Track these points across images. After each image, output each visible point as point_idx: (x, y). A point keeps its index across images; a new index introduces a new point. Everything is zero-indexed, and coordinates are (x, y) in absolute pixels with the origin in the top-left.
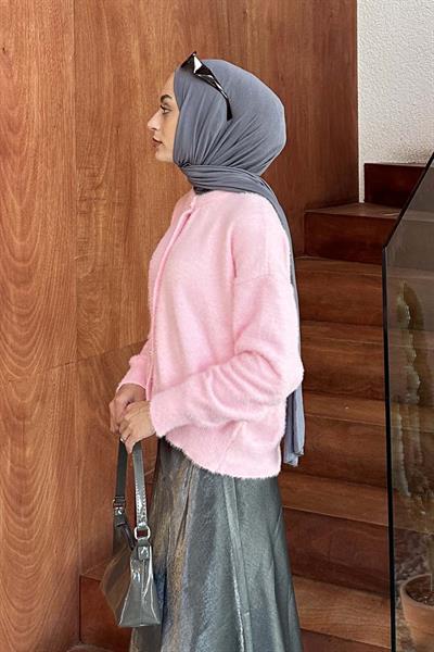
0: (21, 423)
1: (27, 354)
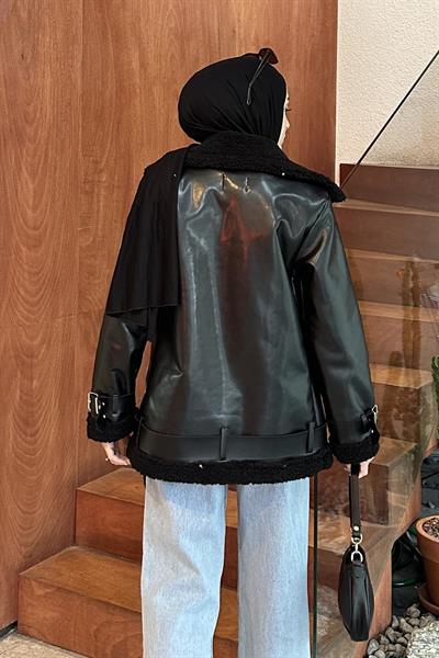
0: (30, 360)
1: (36, 305)
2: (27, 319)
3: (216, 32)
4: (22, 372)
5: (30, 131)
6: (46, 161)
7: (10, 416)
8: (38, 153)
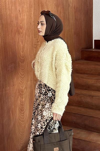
0: (22, 93)
1: (23, 78)
2: (21, 82)
3: (65, 5)
4: (20, 96)
5: (21, 31)
6: (25, 39)
7: (18, 109)
8: (23, 37)
